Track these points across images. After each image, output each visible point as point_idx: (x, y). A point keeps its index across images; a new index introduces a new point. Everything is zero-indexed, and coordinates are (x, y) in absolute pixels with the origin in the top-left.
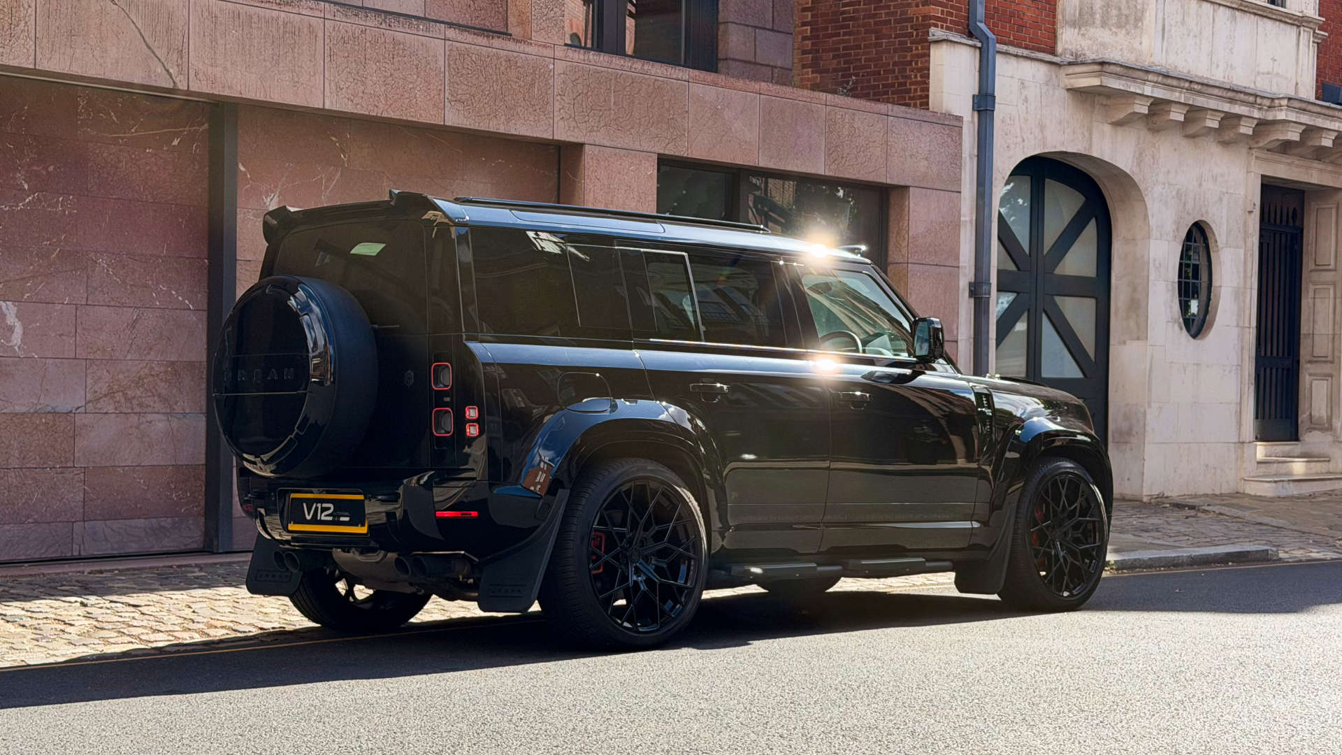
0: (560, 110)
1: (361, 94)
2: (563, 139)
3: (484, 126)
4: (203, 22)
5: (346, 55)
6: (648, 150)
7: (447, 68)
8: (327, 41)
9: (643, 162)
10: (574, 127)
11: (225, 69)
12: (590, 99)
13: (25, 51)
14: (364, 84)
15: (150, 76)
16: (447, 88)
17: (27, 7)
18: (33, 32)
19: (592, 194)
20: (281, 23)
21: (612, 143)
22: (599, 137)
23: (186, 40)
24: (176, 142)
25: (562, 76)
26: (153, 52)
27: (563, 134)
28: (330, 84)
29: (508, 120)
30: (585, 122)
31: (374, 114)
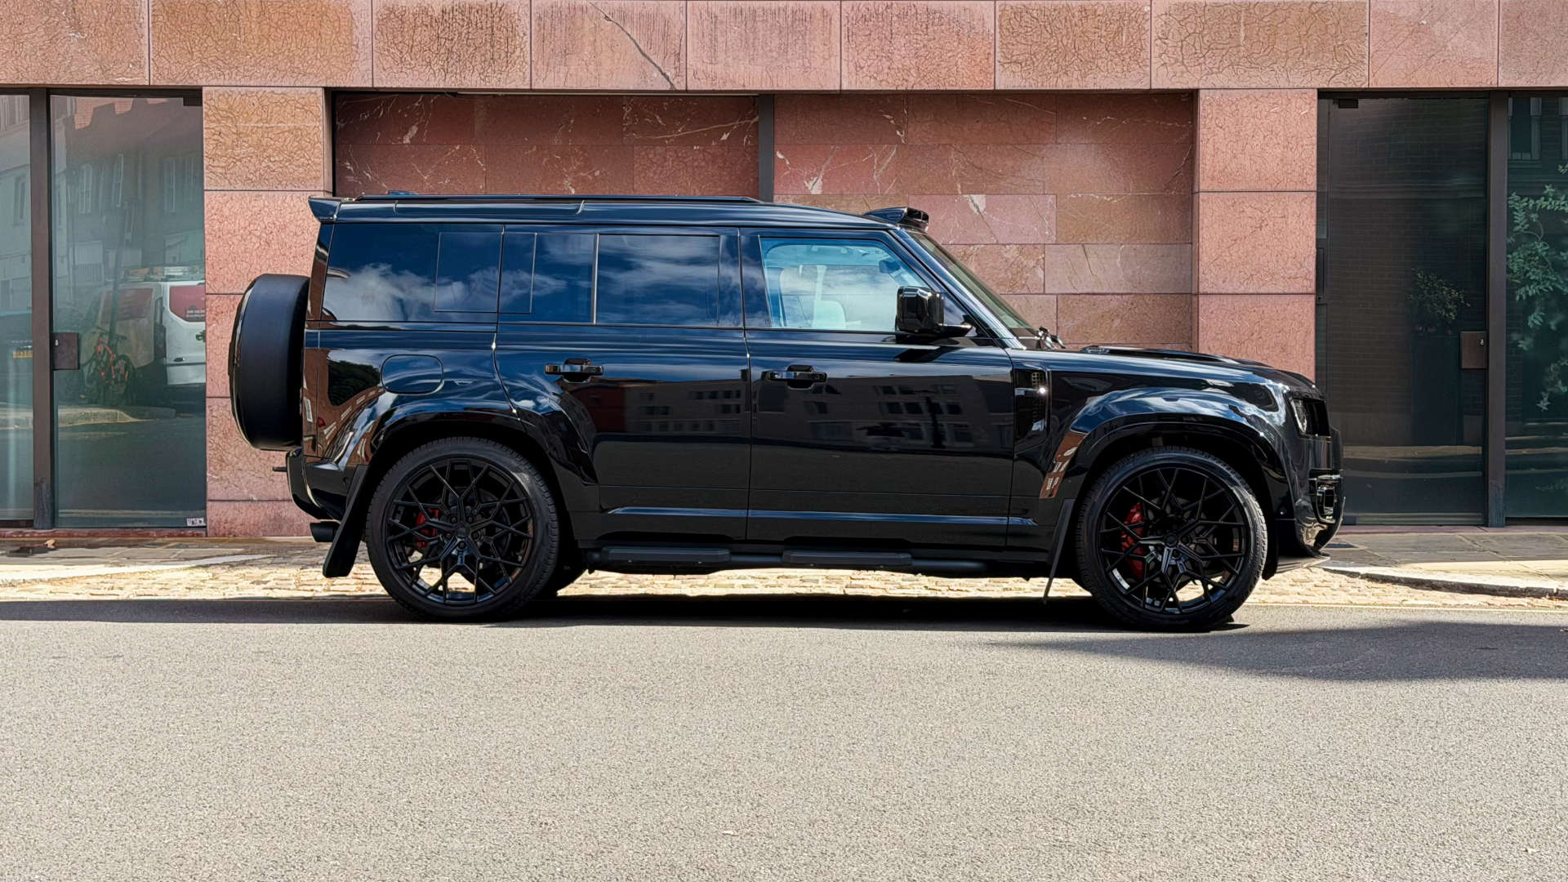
0: (1160, 56)
1: (886, 71)
2: (1166, 87)
3: (1050, 85)
4: (702, 23)
5: (868, 32)
6: (1302, 86)
7: (998, 30)
8: (844, 22)
9: (1293, 100)
10: (1182, 72)
11: (727, 65)
12: (1206, 39)
13: (521, 74)
14: (890, 59)
15: (646, 82)
16: (998, 50)
17: (522, 35)
18: (528, 55)
19: (1210, 145)
20: (789, 12)
21: (1241, 84)
22: (1219, 80)
23: (683, 43)
24: (725, 137)
25: (1163, 17)
26: (649, 59)
27: (1164, 79)
28: (848, 65)
29: (1084, 76)
30: (1199, 64)
31: (903, 88)
